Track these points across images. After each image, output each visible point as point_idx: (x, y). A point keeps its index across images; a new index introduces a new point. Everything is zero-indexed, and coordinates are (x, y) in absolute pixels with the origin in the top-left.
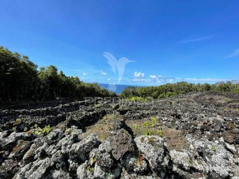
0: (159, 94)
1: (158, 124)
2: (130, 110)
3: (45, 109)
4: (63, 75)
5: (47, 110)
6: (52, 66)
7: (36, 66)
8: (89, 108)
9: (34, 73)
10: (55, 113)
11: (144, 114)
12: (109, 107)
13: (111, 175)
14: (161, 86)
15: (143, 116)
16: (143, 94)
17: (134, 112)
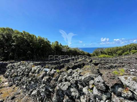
0: (123, 52)
1: (126, 74)
2: (100, 63)
3: (55, 62)
4: (61, 45)
5: (56, 62)
6: (56, 41)
7: (50, 42)
8: (75, 61)
9: (50, 45)
10: (59, 63)
11: (112, 66)
12: (86, 61)
13: (105, 96)
14: (125, 46)
15: (111, 67)
16: (109, 52)
17: (104, 65)
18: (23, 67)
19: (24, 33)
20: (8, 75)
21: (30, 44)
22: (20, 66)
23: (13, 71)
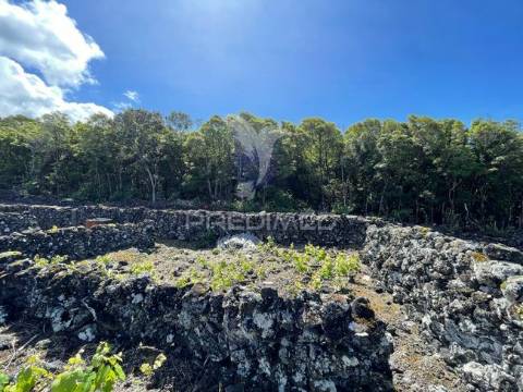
18: (424, 246)
19: (413, 121)
20: (371, 257)
21: (435, 161)
22: (413, 241)
23: (383, 249)
